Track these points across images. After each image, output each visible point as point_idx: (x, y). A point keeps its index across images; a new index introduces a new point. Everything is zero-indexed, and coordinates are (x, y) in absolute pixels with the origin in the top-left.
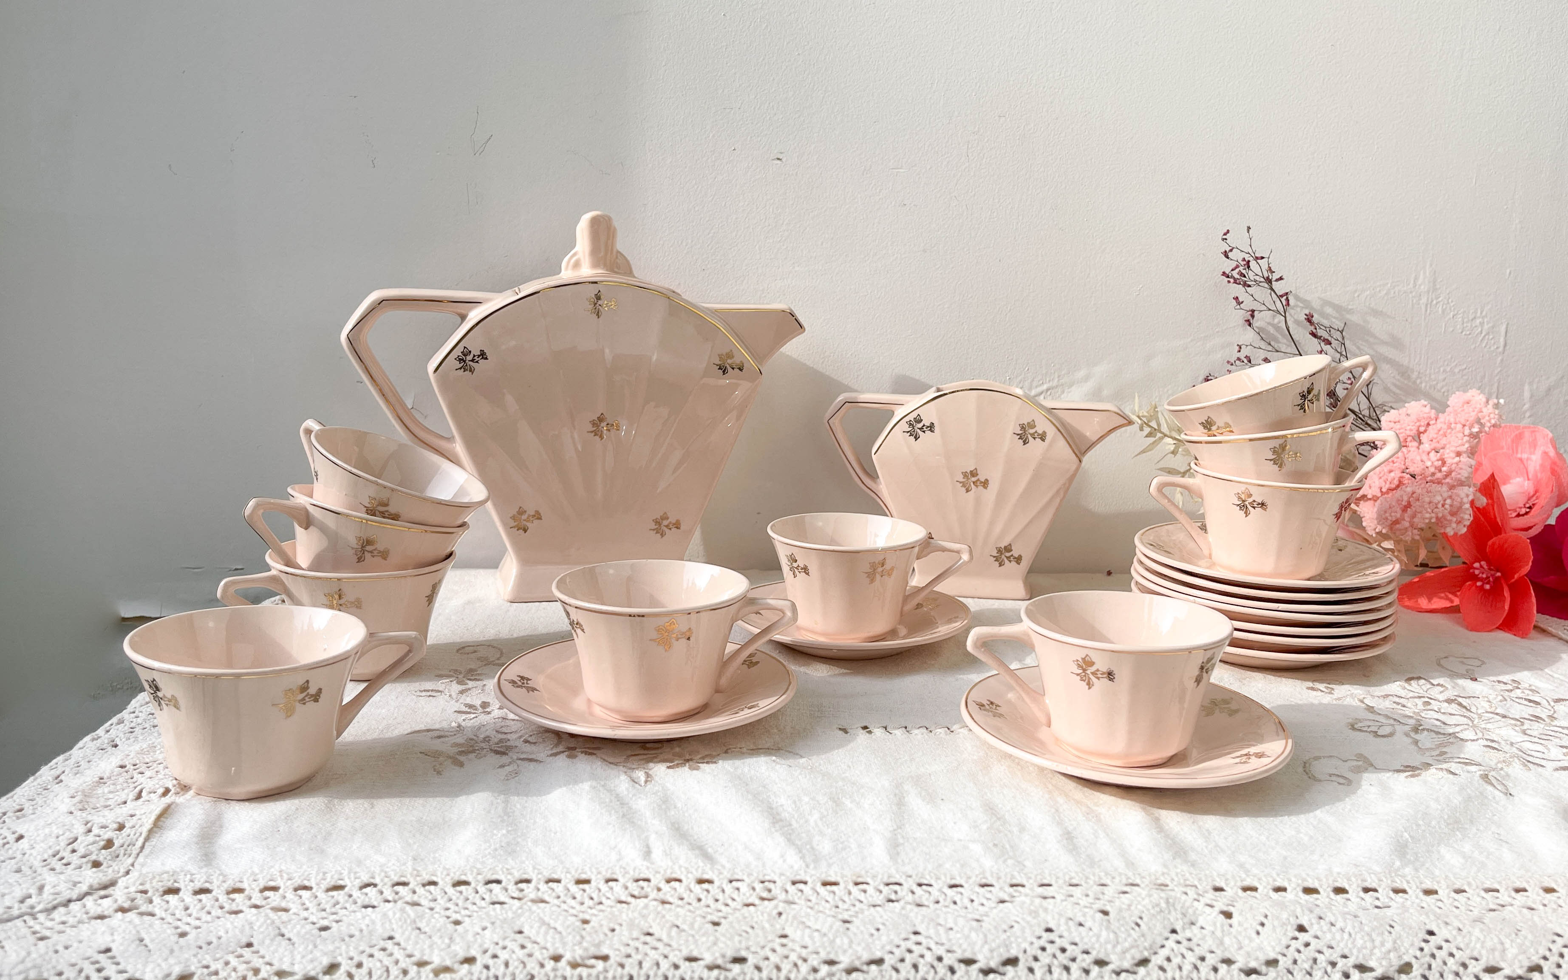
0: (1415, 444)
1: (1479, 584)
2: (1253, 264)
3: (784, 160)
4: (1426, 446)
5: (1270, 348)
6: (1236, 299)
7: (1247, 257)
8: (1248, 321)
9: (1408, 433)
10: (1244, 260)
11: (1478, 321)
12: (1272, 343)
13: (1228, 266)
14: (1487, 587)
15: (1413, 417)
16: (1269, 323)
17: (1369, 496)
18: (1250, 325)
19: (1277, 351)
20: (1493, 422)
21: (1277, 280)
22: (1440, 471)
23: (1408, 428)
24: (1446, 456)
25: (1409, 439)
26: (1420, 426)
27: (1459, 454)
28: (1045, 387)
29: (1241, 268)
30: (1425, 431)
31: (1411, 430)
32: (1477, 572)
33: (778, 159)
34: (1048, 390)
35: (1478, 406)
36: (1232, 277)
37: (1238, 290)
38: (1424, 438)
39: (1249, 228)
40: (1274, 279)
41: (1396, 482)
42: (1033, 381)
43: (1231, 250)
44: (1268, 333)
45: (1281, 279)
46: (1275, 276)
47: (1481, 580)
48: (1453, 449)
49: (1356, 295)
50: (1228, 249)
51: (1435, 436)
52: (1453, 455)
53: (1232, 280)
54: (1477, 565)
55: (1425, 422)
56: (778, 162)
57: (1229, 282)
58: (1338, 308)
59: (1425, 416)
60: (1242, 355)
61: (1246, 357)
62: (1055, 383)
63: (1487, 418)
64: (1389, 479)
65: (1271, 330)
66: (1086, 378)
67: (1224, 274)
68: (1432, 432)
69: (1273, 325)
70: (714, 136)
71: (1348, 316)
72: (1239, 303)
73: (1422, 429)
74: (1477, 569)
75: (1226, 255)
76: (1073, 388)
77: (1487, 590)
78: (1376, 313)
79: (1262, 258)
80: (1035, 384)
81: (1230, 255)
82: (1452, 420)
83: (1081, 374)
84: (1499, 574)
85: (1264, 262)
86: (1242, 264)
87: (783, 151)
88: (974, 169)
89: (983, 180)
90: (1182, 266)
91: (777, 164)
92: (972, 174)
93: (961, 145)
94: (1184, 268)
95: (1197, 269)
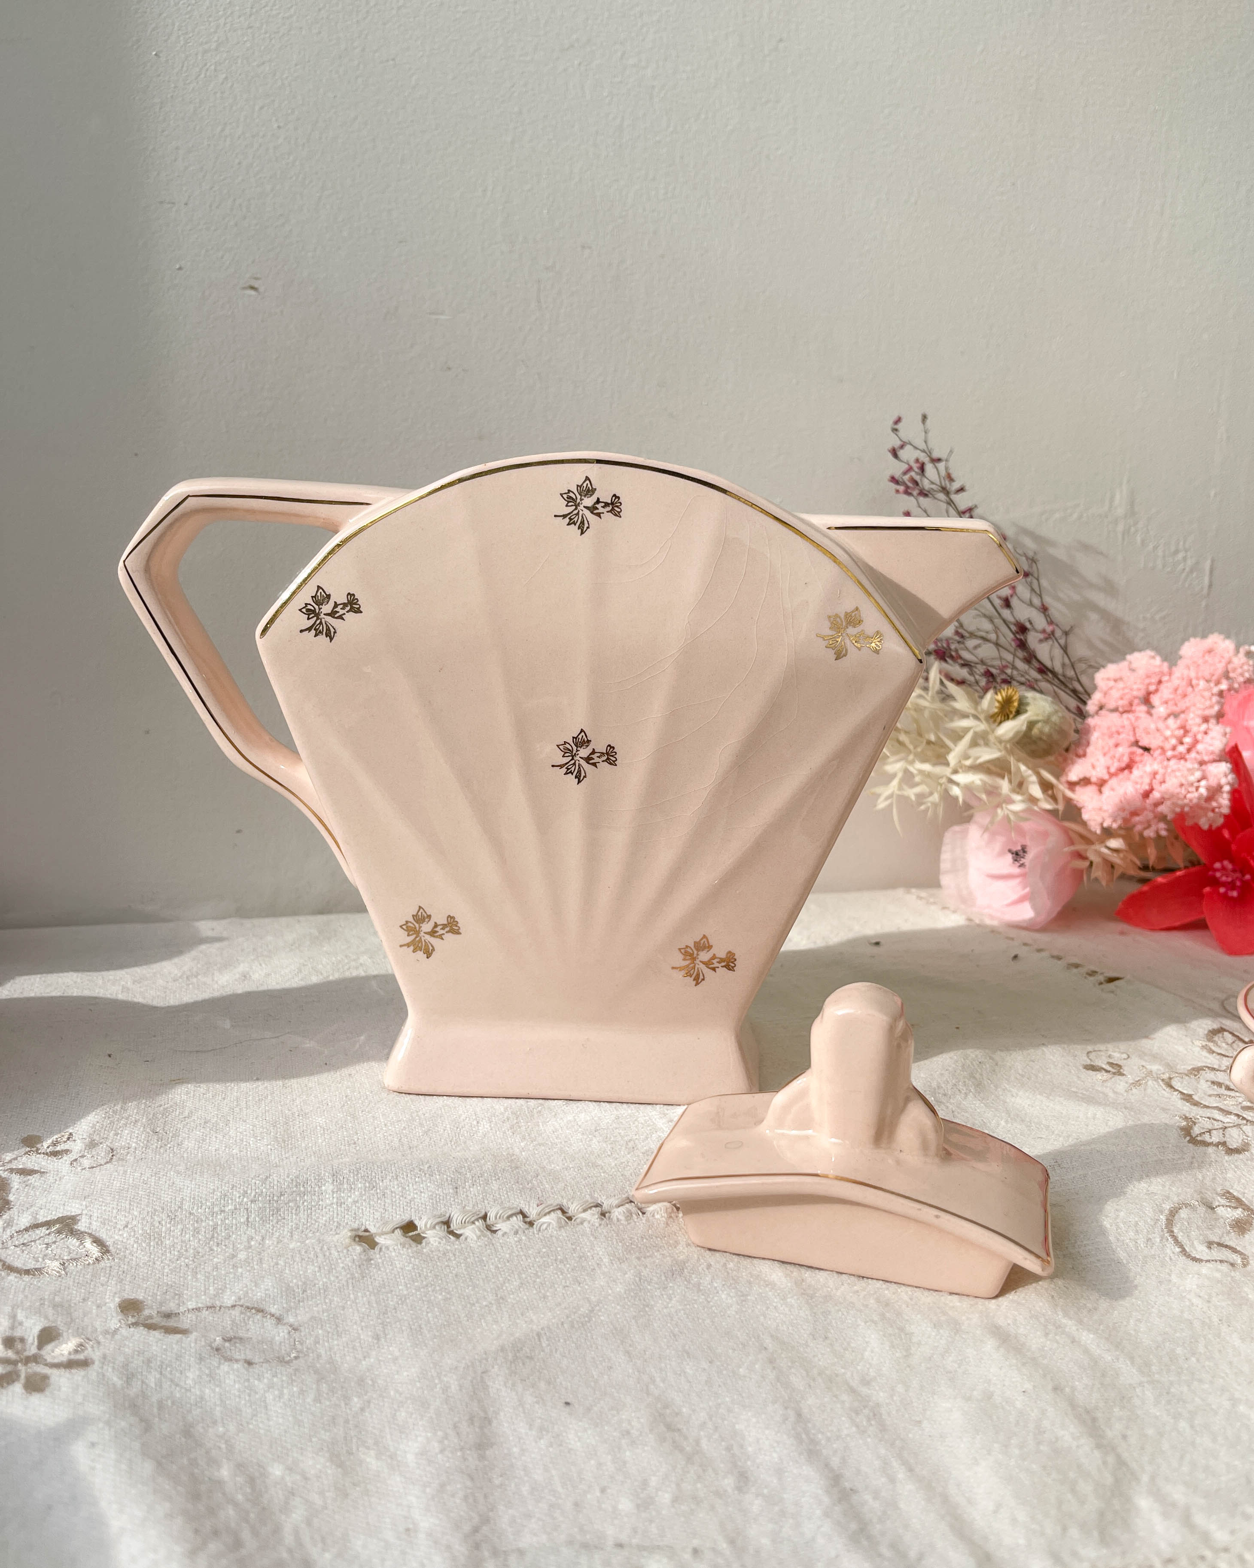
0: (1143, 708)
1: (1222, 890)
2: (929, 468)
3: (262, 289)
4: (1161, 710)
7: (923, 458)
9: (1135, 693)
10: (917, 461)
11: (1181, 555)
13: (897, 468)
14: (1235, 894)
15: (1141, 672)
17: (1094, 779)
20: (1247, 675)
21: (956, 492)
22: (1182, 743)
23: (1135, 687)
24: (1190, 722)
25: (1136, 701)
26: (1149, 684)
27: (1206, 720)
29: (913, 474)
30: (1157, 691)
31: (1139, 689)
32: (1218, 874)
33: (253, 288)
35: (1227, 655)
36: (904, 483)
38: (1155, 700)
39: (924, 418)
40: (952, 490)
41: (1126, 759)
43: (902, 447)
45: (961, 490)
46: (956, 486)
47: (1224, 884)
48: (1200, 712)
49: (1045, 517)
50: (898, 443)
51: (1172, 696)
52: (1198, 720)
53: (901, 488)
54: (1217, 865)
55: (1154, 680)
56: (253, 292)
57: (897, 491)
58: (1037, 538)
59: (1157, 670)
63: (1240, 671)
64: (1117, 755)
67: (893, 479)
68: (1166, 692)
70: (145, 245)
73: (1152, 688)
74: (1218, 870)
75: (894, 453)
77: (1232, 898)
79: (939, 460)
81: (901, 453)
82: (1193, 674)
84: (1248, 877)
85: (941, 466)
86: (915, 466)
87: (258, 276)
88: (548, 322)
89: (561, 338)
90: (831, 474)
91: (251, 295)
92: (546, 328)
93: (529, 285)
94: (833, 476)
95: (850, 478)
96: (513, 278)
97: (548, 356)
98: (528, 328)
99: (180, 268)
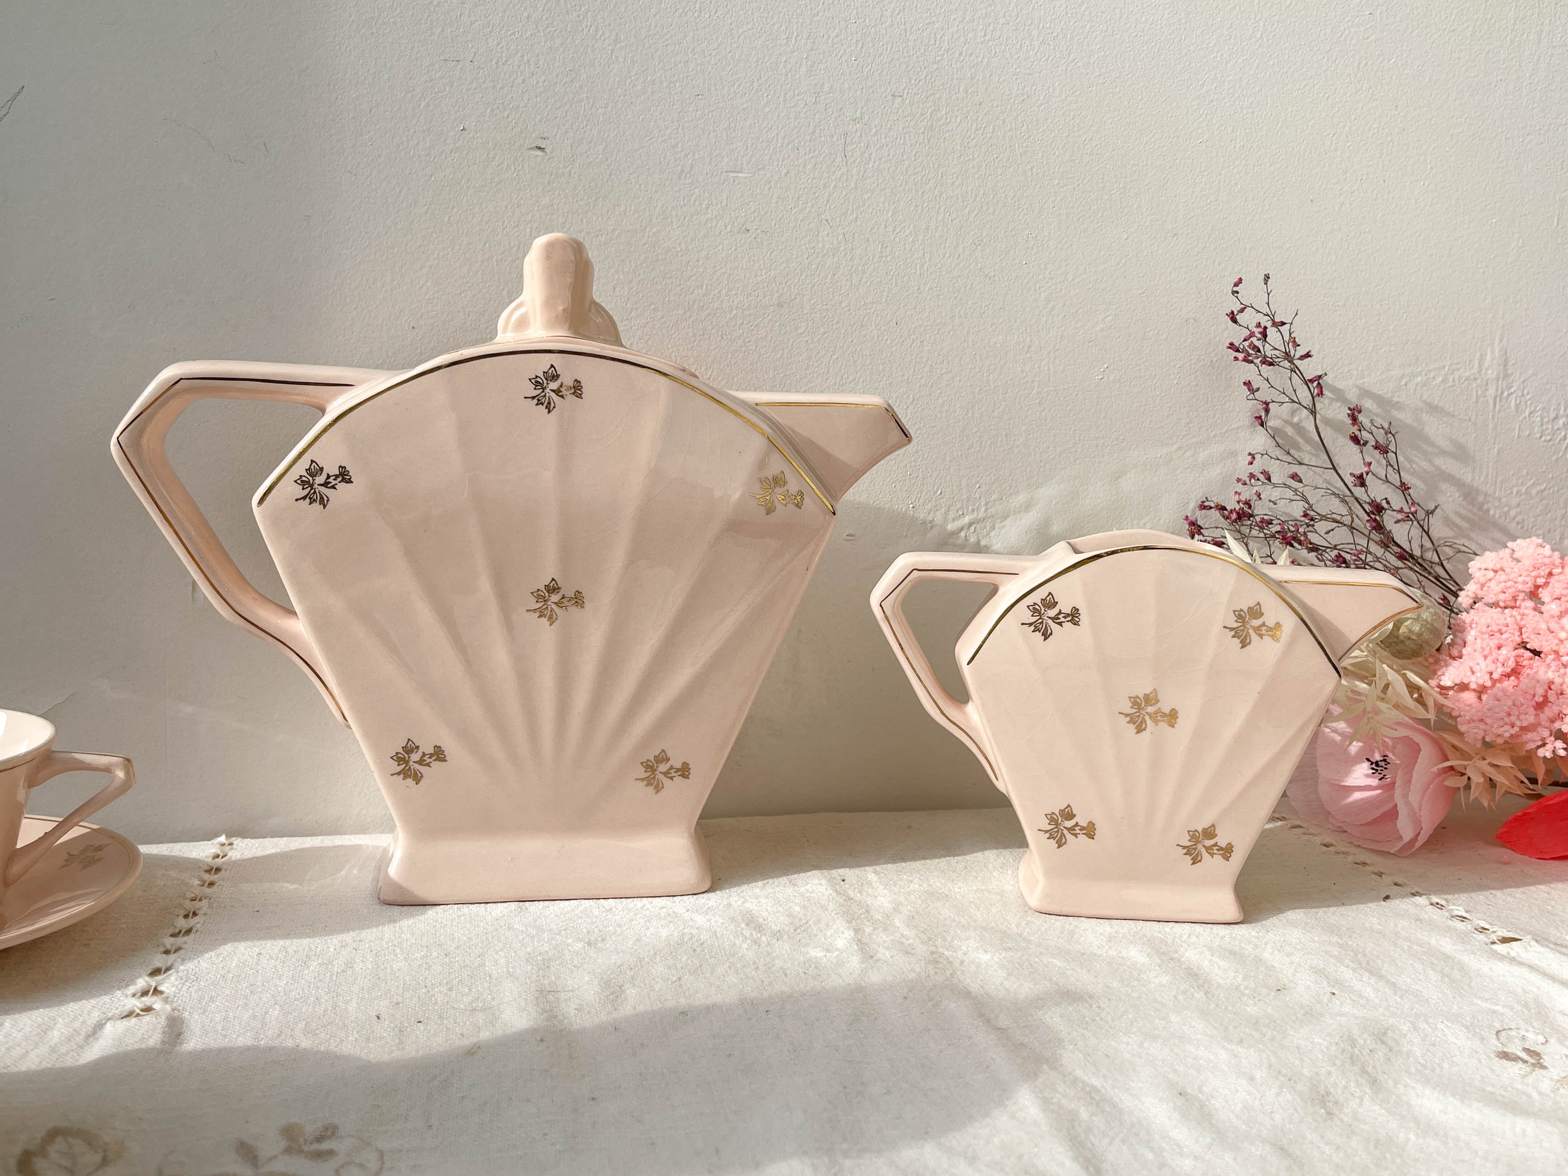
0: (1530, 604)
2: (1272, 332)
3: (548, 151)
4: (1553, 606)
5: (1290, 459)
6: (1248, 384)
7: (1265, 322)
8: (1260, 417)
9: (1520, 587)
10: (1259, 325)
12: (1292, 452)
13: (1237, 335)
15: (1527, 563)
16: (1286, 422)
17: (1473, 686)
18: (1262, 425)
19: (1301, 464)
21: (1302, 358)
23: (1520, 579)
25: (1521, 596)
26: (1536, 577)
28: (966, 520)
29: (1254, 339)
30: (1547, 584)
31: (1525, 582)
33: (539, 148)
34: (970, 524)
36: (1244, 351)
37: (1249, 372)
38: (1545, 595)
39: (1267, 278)
40: (1298, 355)
41: (1511, 663)
42: (948, 510)
43: (1242, 310)
44: (1285, 435)
45: (1308, 355)
46: (1301, 351)
49: (1403, 383)
50: (1236, 307)
53: (1241, 356)
55: (1544, 571)
56: (539, 153)
57: (1236, 359)
58: (1381, 401)
59: (1547, 560)
60: (1256, 469)
61: (1264, 473)
62: (981, 514)
64: (1501, 659)
65: (1290, 431)
66: (1027, 507)
67: (1232, 346)
68: (1558, 586)
69: (1291, 424)
70: (428, 105)
71: (1395, 413)
72: (1253, 391)
73: (1541, 581)
75: (1233, 317)
76: (1008, 522)
78: (1434, 409)
79: (1283, 324)
80: (950, 517)
81: (1241, 318)
83: (1021, 498)
85: (1285, 329)
86: (1257, 331)
87: (546, 135)
88: (855, 178)
89: (869, 195)
90: (1164, 337)
91: (537, 156)
92: (853, 185)
93: (835, 138)
94: (1166, 339)
95: (1185, 341)
96: (818, 131)
97: (855, 215)
98: (834, 184)
99: (464, 129)
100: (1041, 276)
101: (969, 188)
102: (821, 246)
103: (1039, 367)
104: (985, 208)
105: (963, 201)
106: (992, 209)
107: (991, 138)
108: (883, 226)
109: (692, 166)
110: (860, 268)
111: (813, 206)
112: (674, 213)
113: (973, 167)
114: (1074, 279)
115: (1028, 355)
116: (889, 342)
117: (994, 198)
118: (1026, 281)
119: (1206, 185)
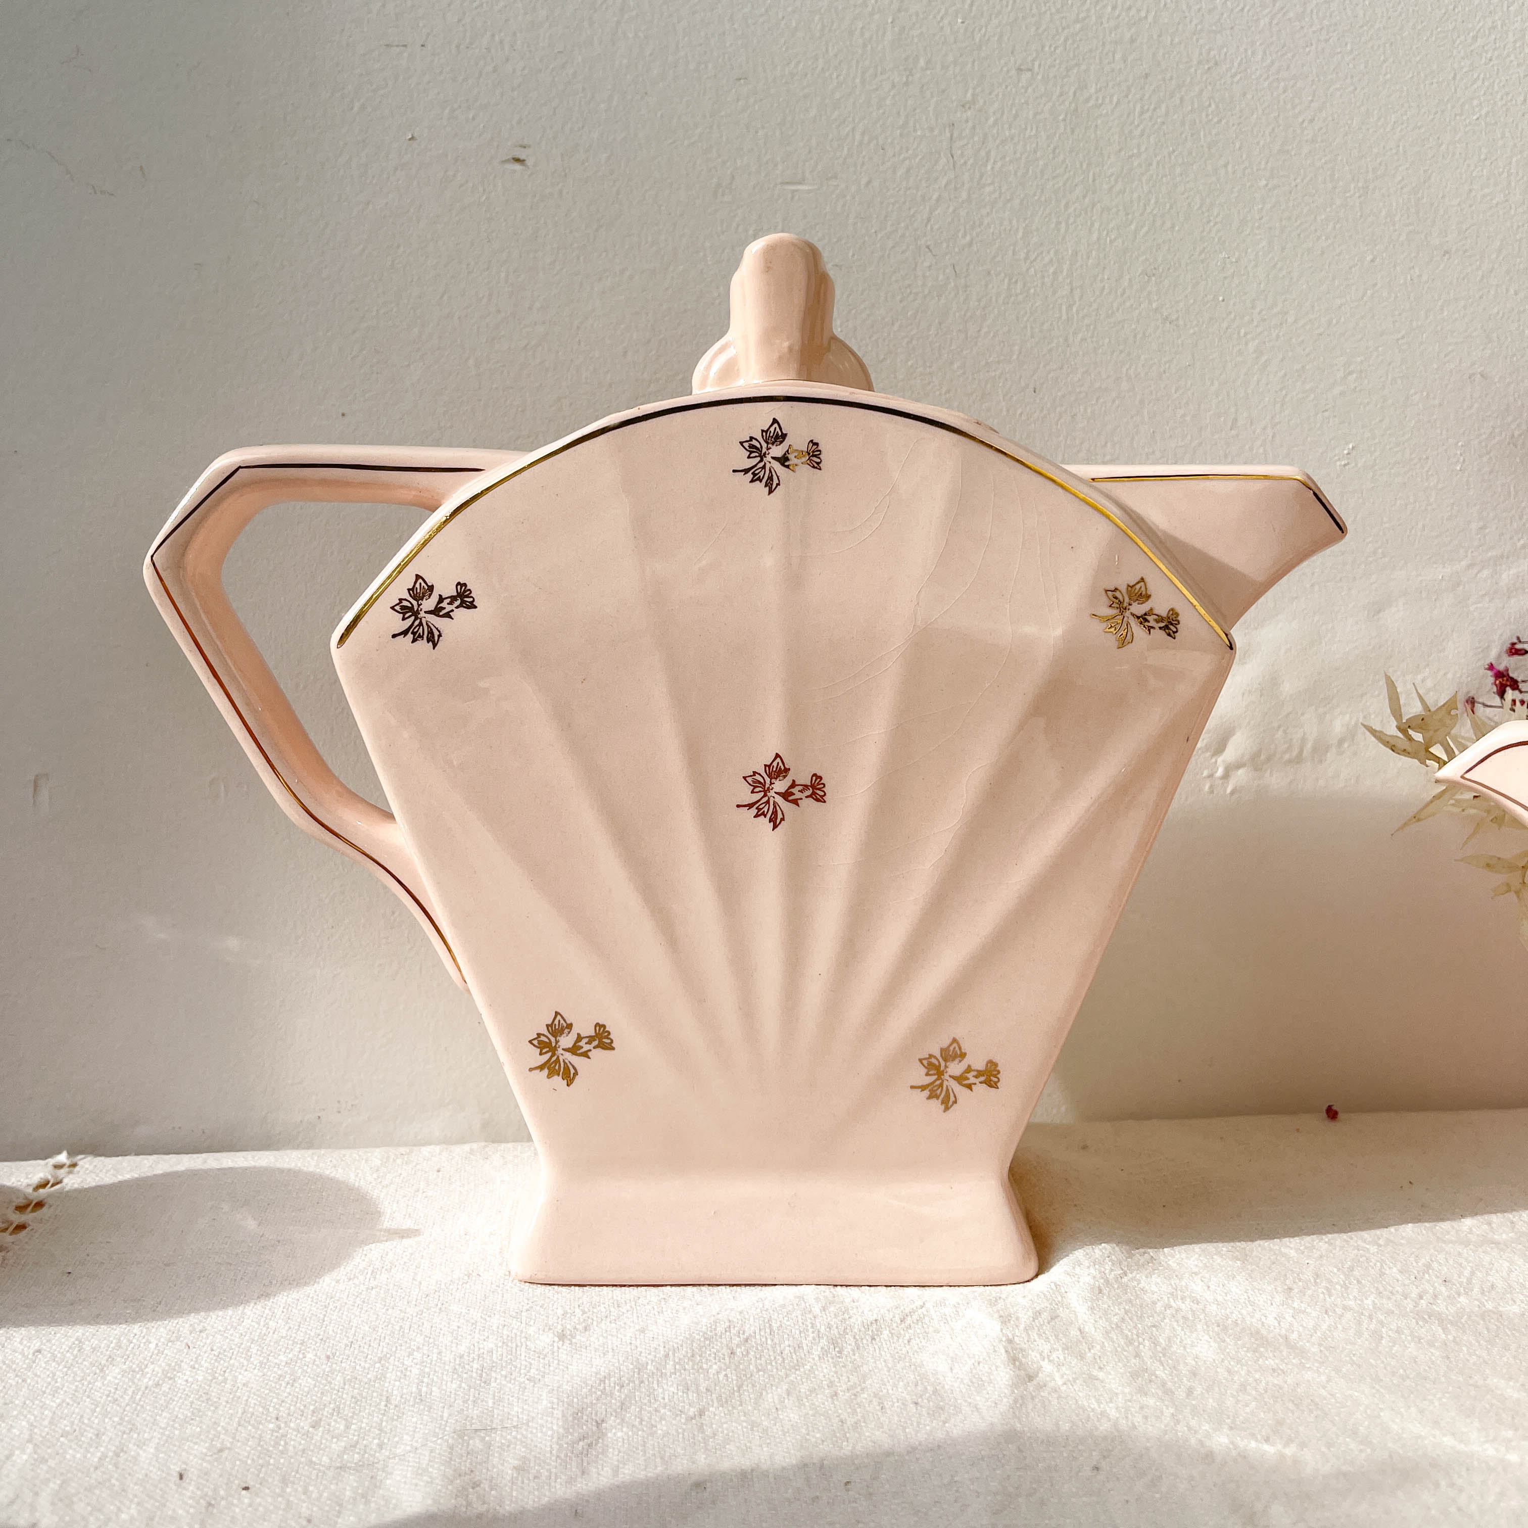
3: (530, 162)
33: (517, 160)
56: (517, 167)
70: (363, 108)
87: (526, 142)
88: (967, 186)
89: (988, 209)
90: (1437, 402)
91: (515, 171)
92: (964, 195)
93: (936, 132)
94: (1440, 405)
95: (1470, 407)
96: (911, 123)
97: (968, 238)
98: (935, 197)
99: (412, 138)
100: (1247, 318)
101: (1135, 195)
102: (920, 283)
103: (1251, 449)
104: (1159, 223)
105: (1127, 214)
106: (1168, 224)
107: (1163, 123)
108: (1010, 252)
109: (733, 177)
110: (978, 313)
111: (907, 228)
112: (708, 244)
113: (1140, 165)
114: (1296, 321)
115: (1233, 432)
116: (1023, 418)
117: (1171, 207)
118: (1225, 325)
119: (1488, 179)
